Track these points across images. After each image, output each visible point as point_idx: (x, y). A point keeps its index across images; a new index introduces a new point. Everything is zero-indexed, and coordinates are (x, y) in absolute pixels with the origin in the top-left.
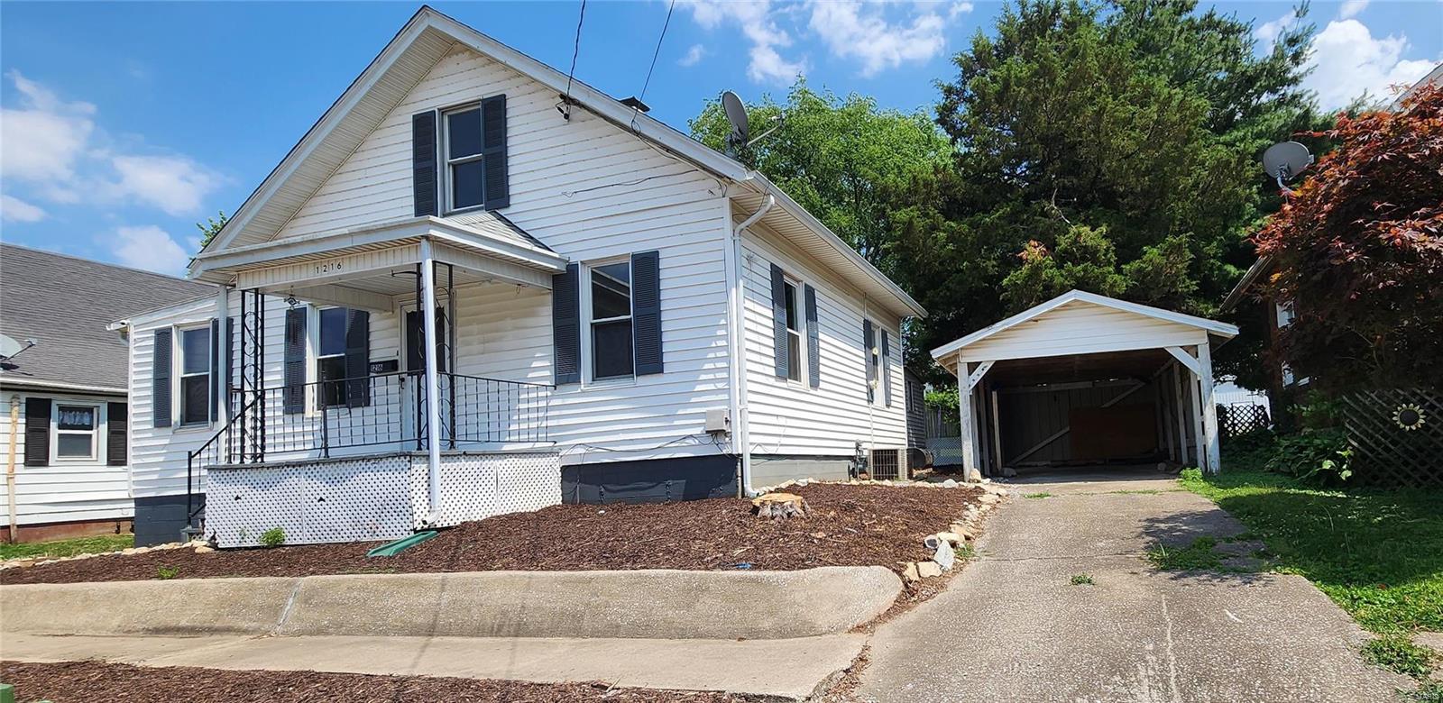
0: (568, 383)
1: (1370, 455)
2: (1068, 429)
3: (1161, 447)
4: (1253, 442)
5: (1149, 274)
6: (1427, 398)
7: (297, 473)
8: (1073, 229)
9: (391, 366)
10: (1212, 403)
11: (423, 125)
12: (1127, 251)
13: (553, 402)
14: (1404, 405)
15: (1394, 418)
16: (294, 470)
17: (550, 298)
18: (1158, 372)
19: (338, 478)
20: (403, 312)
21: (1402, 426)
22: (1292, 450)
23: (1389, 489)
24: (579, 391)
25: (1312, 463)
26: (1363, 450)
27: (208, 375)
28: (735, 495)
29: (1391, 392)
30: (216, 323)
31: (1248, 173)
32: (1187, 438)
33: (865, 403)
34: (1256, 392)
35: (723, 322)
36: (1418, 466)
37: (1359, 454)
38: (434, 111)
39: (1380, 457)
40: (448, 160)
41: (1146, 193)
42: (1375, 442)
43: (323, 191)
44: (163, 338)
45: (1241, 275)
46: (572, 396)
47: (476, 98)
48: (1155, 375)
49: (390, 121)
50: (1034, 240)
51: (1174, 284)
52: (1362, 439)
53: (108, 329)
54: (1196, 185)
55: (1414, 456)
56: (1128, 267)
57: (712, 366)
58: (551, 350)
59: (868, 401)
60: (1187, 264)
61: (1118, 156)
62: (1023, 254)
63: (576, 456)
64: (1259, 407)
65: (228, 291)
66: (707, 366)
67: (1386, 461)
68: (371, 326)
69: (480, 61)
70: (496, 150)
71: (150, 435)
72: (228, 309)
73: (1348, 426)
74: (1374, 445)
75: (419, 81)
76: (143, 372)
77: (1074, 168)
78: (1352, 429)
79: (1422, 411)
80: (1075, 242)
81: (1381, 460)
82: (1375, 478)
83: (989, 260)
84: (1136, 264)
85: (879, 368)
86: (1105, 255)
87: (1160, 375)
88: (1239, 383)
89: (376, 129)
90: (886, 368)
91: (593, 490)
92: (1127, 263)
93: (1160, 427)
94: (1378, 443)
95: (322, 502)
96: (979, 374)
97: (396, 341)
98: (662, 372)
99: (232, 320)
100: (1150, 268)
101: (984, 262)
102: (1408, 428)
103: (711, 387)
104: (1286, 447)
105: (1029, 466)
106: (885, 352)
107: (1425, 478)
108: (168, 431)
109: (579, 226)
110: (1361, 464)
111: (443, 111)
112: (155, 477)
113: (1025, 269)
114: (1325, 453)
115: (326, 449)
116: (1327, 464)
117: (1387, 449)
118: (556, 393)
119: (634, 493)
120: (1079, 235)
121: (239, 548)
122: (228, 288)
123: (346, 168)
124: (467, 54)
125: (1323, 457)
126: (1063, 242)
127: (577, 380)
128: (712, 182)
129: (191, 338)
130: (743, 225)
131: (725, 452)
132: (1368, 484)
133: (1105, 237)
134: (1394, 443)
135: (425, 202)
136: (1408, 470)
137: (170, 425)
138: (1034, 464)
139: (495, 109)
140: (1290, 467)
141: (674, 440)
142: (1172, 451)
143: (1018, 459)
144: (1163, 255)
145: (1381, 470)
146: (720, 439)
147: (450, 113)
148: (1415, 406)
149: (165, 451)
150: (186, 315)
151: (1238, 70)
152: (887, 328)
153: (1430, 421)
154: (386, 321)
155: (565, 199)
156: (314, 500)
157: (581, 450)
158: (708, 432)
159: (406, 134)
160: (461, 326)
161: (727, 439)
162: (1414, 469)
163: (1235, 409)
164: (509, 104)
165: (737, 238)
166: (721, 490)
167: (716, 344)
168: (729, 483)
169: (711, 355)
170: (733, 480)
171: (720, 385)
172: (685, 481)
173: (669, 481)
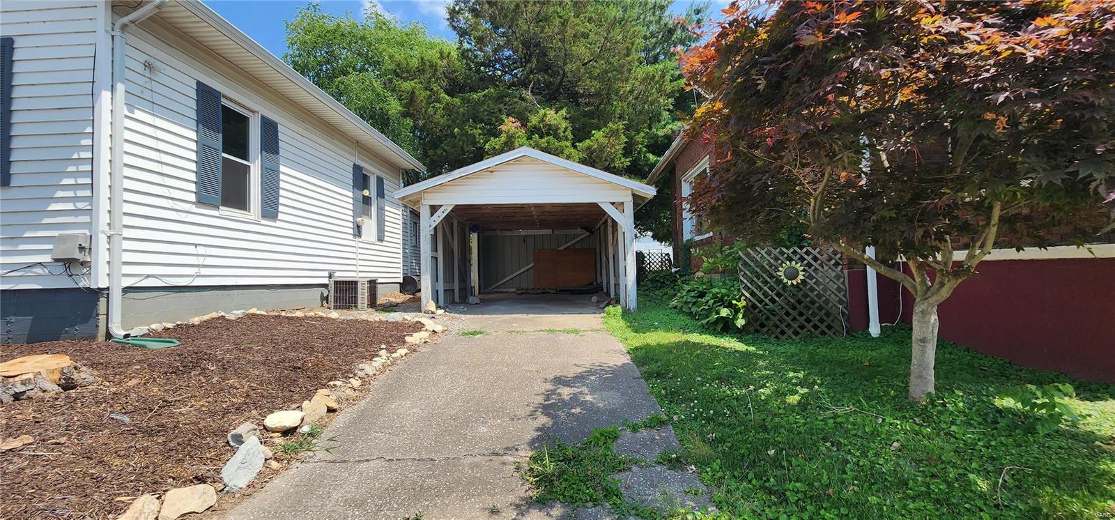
1: (759, 305)
2: (532, 265)
3: (599, 282)
4: (662, 280)
5: (595, 151)
6: (805, 256)
8: (542, 112)
10: (633, 251)
12: (581, 134)
14: (788, 262)
15: (779, 274)
18: (598, 225)
21: (785, 280)
22: (693, 294)
23: (774, 336)
25: (710, 311)
26: (754, 301)
28: (93, 337)
29: (778, 250)
31: (667, 87)
32: (615, 276)
33: (351, 237)
34: (663, 243)
35: (87, 130)
36: (797, 317)
37: (750, 304)
39: (768, 307)
41: (598, 94)
42: (763, 294)
45: (657, 161)
48: (597, 227)
50: (513, 117)
51: (613, 160)
52: (752, 291)
54: (631, 92)
55: (794, 308)
56: (581, 144)
57: (72, 181)
59: (355, 235)
60: (623, 146)
61: (578, 63)
62: (503, 127)
64: (666, 255)
66: (66, 181)
67: (773, 313)
73: (742, 278)
74: (762, 297)
77: (546, 68)
78: (745, 281)
79: (802, 268)
80: (542, 120)
81: (768, 310)
82: (762, 325)
83: (476, 129)
84: (587, 143)
85: (372, 208)
86: (564, 132)
87: (599, 228)
88: (654, 237)
90: (381, 210)
92: (580, 141)
93: (598, 265)
94: (765, 294)
96: (440, 216)
98: (8, 184)
100: (596, 146)
101: (471, 130)
102: (790, 282)
103: (70, 206)
104: (689, 291)
105: (501, 292)
106: (381, 194)
107: (802, 327)
110: (752, 313)
113: (503, 138)
114: (722, 301)
116: (724, 312)
117: (773, 301)
120: (545, 115)
125: (721, 305)
126: (534, 120)
130: (126, 20)
131: (81, 285)
132: (757, 331)
133: (566, 118)
134: (779, 295)
136: (788, 319)
138: (505, 290)
140: (690, 308)
141: (16, 267)
142: (605, 286)
143: (494, 286)
144: (606, 137)
145: (768, 318)
146: (75, 270)
148: (797, 263)
151: (662, 23)
152: (383, 175)
153: (808, 277)
158: (57, 260)
161: (84, 270)
162: (794, 319)
163: (651, 255)
165: (117, 33)
166: (77, 330)
167: (79, 155)
168: (87, 322)
169: (71, 168)
170: (92, 319)
171: (80, 205)
172: (31, 318)
173: (11, 317)
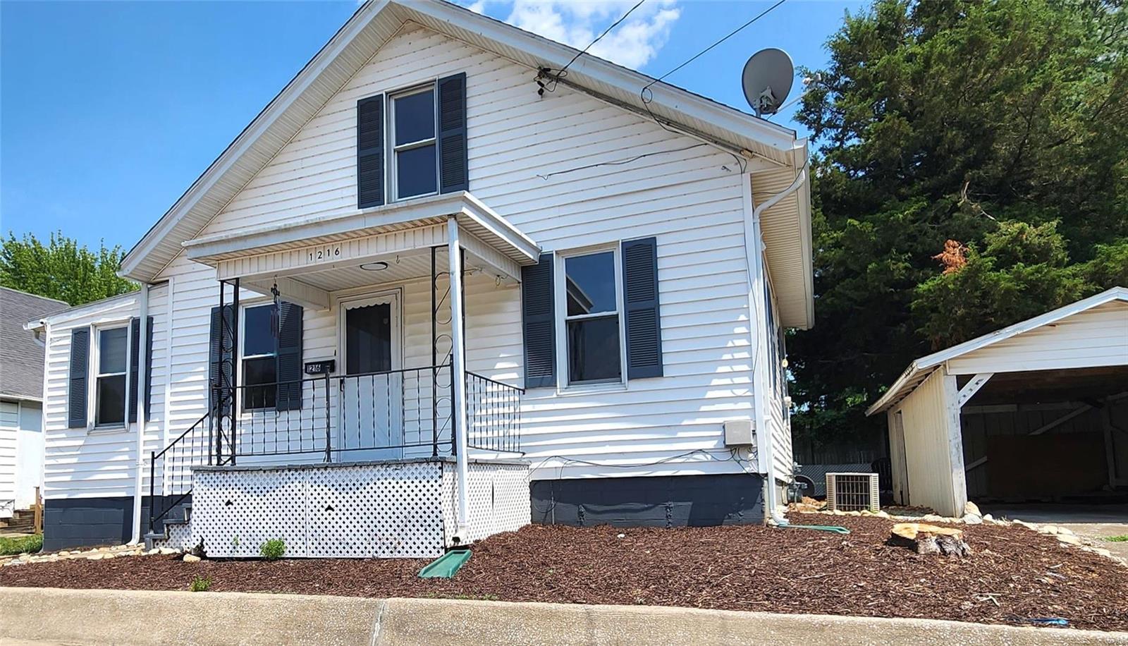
0: (540, 386)
2: (985, 459)
7: (300, 478)
9: (327, 367)
11: (369, 111)
13: (524, 408)
16: (296, 474)
17: (518, 293)
19: (351, 485)
20: (342, 308)
24: (555, 396)
27: (125, 375)
30: (136, 323)
35: (742, 317)
38: (382, 95)
40: (394, 146)
43: (254, 184)
44: (80, 337)
46: (543, 402)
47: (431, 79)
49: (331, 107)
53: (25, 329)
57: (726, 369)
58: (519, 351)
59: (783, 420)
63: (551, 469)
65: (149, 290)
66: (721, 369)
68: (305, 323)
69: (435, 38)
70: (454, 132)
71: (63, 435)
72: (148, 308)
75: (366, 63)
76: (59, 372)
89: (314, 116)
91: (571, 511)
95: (329, 511)
96: (972, 388)
97: (333, 340)
98: (661, 375)
99: (152, 318)
103: (727, 393)
108: (83, 432)
109: (552, 213)
111: (390, 94)
112: (68, 478)
115: (328, 451)
118: (525, 397)
119: (623, 515)
120: (1021, 232)
121: (232, 559)
122: (149, 286)
123: (280, 158)
124: (421, 32)
127: (552, 384)
128: (726, 157)
129: (108, 337)
130: (766, 205)
131: (747, 470)
135: (370, 193)
137: (86, 426)
139: (454, 89)
141: (677, 454)
146: (742, 454)
147: (397, 97)
149: (79, 452)
150: (103, 314)
154: (324, 318)
155: (541, 182)
156: (321, 509)
157: (559, 464)
158: (725, 446)
159: (350, 120)
160: (410, 324)
161: (751, 455)
164: (469, 83)
165: (757, 220)
166: (741, 516)
167: (733, 343)
168: (752, 508)
169: (727, 357)
170: (756, 505)
171: (740, 392)
172: (691, 503)
173: (670, 503)
